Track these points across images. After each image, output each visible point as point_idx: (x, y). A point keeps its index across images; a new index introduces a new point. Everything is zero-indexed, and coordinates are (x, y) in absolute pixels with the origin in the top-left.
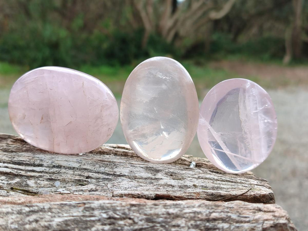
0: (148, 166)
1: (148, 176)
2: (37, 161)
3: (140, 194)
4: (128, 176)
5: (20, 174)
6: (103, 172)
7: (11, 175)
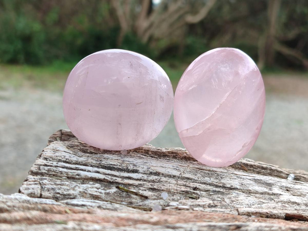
0: (255, 178)
1: (263, 190)
2: (129, 165)
3: (268, 213)
4: (241, 190)
5: (116, 181)
6: (210, 183)
7: (105, 182)
